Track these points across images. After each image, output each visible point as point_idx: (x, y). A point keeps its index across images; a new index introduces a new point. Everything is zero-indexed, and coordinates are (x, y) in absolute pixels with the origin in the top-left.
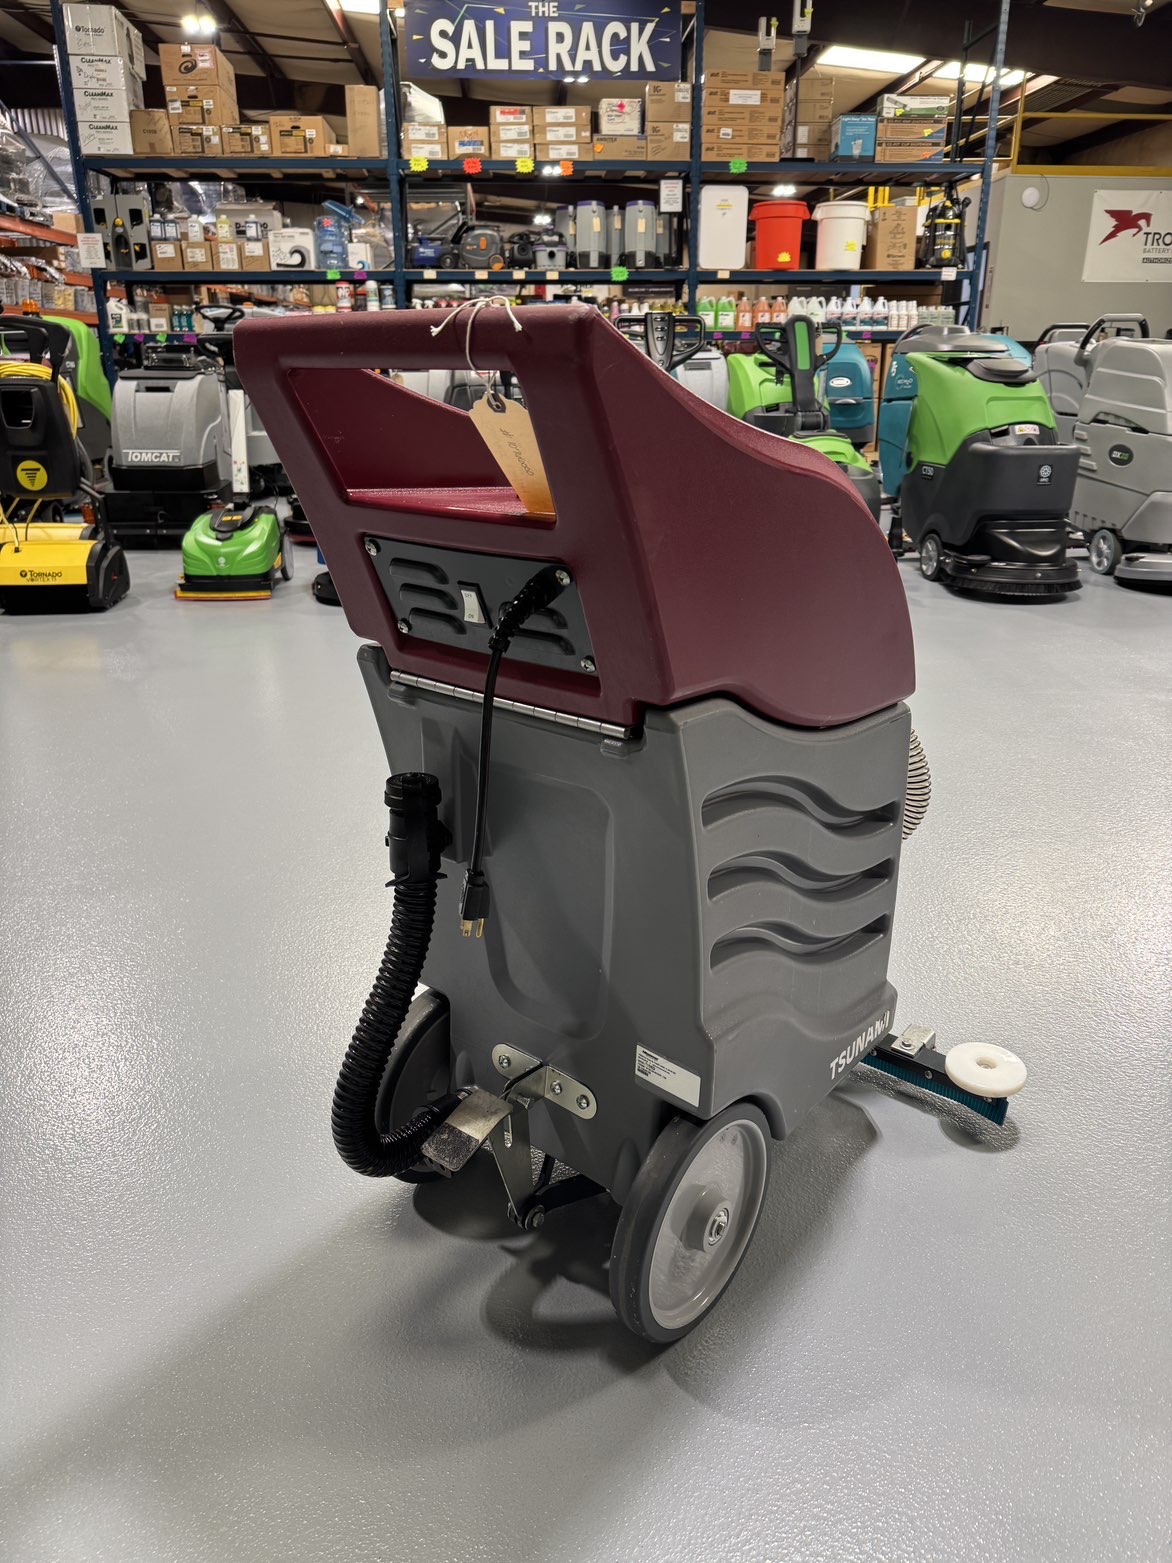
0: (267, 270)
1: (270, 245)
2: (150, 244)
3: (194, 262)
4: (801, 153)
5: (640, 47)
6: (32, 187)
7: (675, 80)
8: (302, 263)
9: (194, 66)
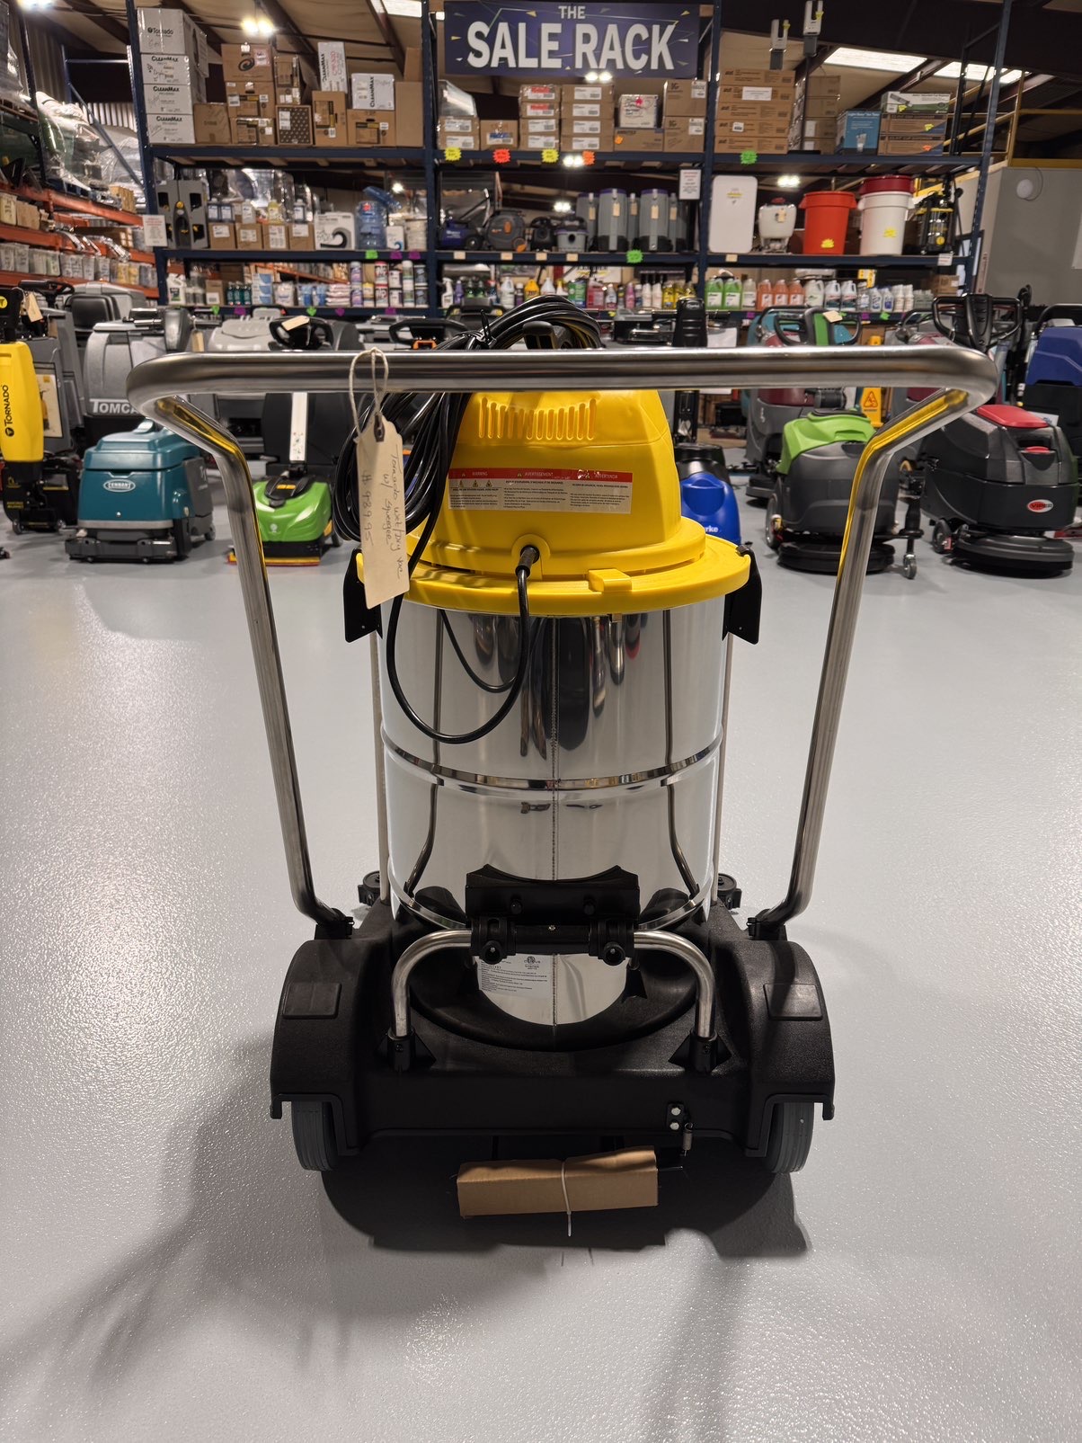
0: (313, 250)
1: (315, 227)
2: (207, 226)
3: (245, 242)
4: (809, 146)
5: (660, 47)
6: (103, 173)
7: (691, 78)
8: (344, 244)
9: (253, 64)
